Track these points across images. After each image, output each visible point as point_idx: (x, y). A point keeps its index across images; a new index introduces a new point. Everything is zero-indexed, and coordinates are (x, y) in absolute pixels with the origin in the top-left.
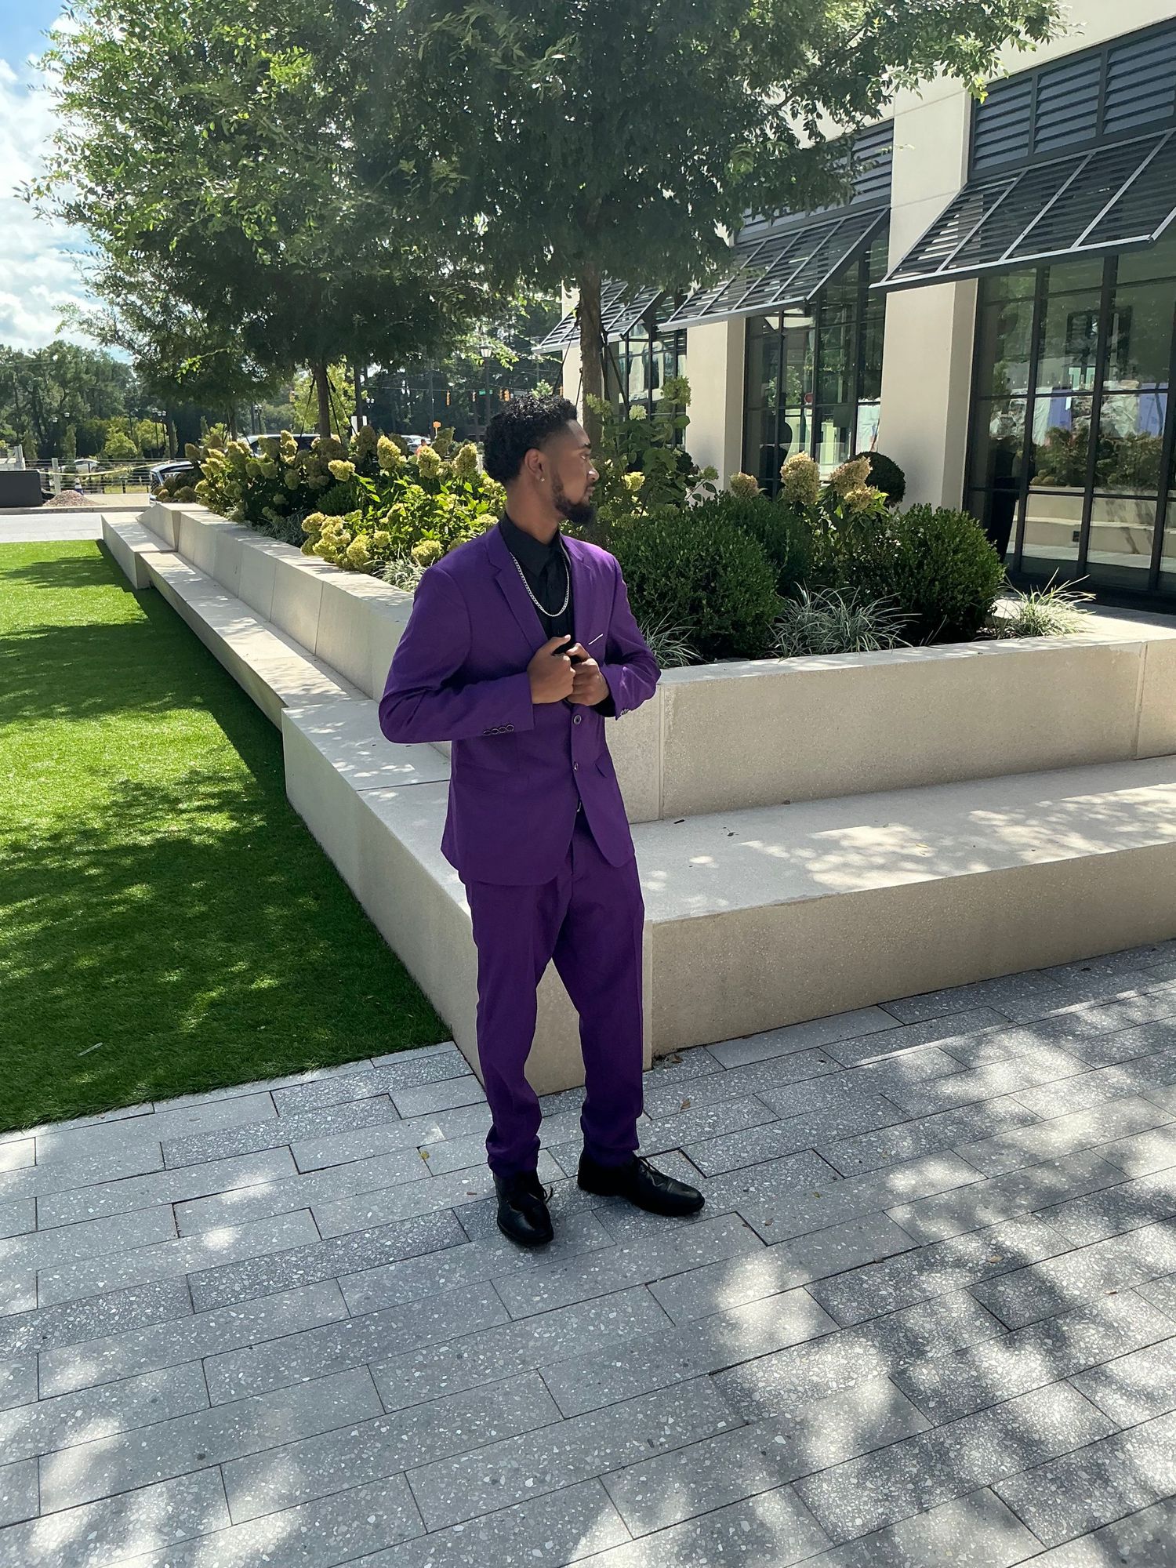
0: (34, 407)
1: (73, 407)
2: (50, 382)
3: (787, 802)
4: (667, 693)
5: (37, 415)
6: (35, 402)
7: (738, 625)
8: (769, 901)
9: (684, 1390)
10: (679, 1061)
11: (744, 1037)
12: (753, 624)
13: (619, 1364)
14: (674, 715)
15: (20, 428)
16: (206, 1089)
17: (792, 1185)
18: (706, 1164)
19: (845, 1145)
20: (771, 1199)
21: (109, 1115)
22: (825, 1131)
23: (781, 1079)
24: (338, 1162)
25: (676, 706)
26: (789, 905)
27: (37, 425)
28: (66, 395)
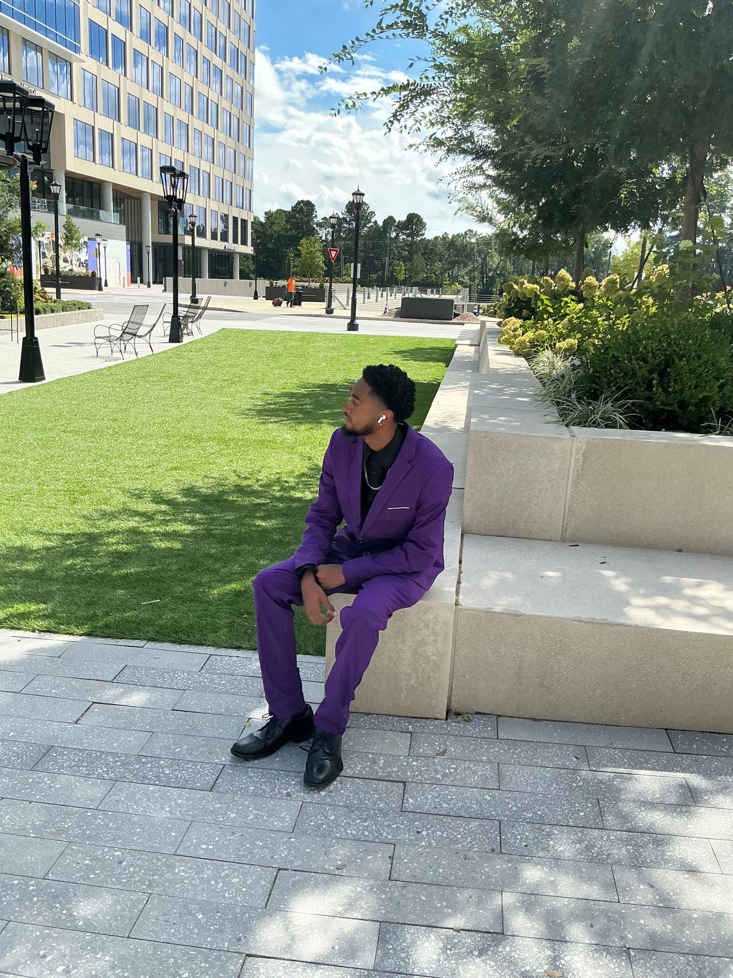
0: (483, 267)
1: (504, 268)
2: (494, 253)
3: (680, 551)
4: (579, 444)
5: (483, 271)
6: (484, 264)
7: (683, 405)
8: (572, 615)
9: (218, 958)
10: (468, 721)
11: (535, 720)
12: (696, 405)
13: (200, 916)
14: (583, 462)
15: (472, 279)
16: (181, 642)
17: (456, 842)
18: (411, 801)
19: (529, 827)
20: (430, 845)
21: (122, 642)
22: (523, 811)
23: (531, 760)
24: (198, 711)
25: (585, 454)
26: (587, 623)
27: (483, 278)
28: (501, 260)
